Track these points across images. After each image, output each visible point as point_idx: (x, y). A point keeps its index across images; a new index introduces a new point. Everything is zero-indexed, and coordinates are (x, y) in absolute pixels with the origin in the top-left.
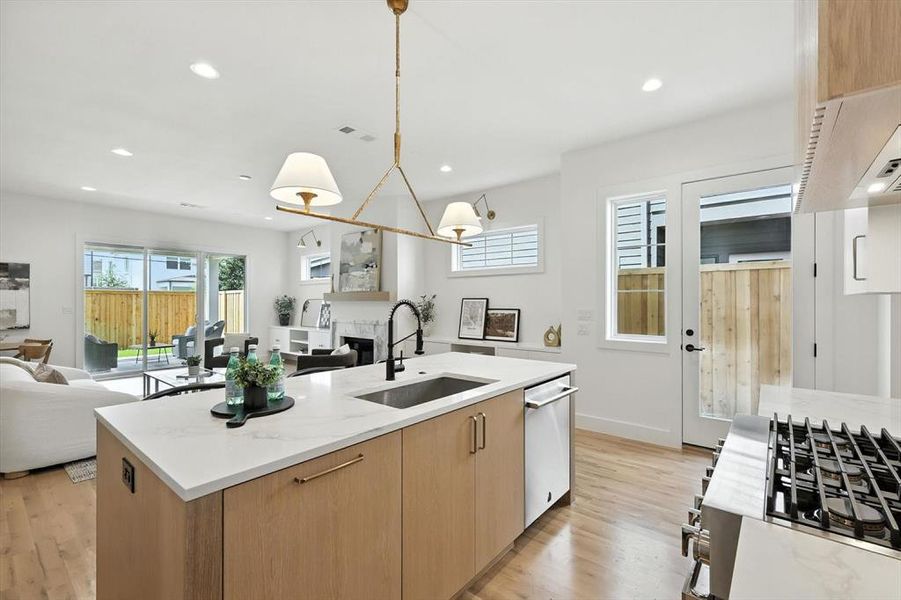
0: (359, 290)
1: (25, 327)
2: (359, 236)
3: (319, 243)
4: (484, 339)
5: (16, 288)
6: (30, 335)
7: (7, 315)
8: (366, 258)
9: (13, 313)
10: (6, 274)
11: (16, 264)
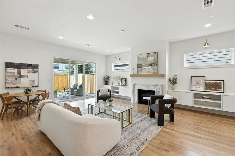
0: (148, 73)
1: (37, 86)
2: (147, 55)
3: (120, 59)
4: (205, 91)
5: (34, 73)
6: (38, 89)
7: (32, 82)
8: (151, 62)
9: (33, 81)
10: (32, 68)
11: (35, 64)
